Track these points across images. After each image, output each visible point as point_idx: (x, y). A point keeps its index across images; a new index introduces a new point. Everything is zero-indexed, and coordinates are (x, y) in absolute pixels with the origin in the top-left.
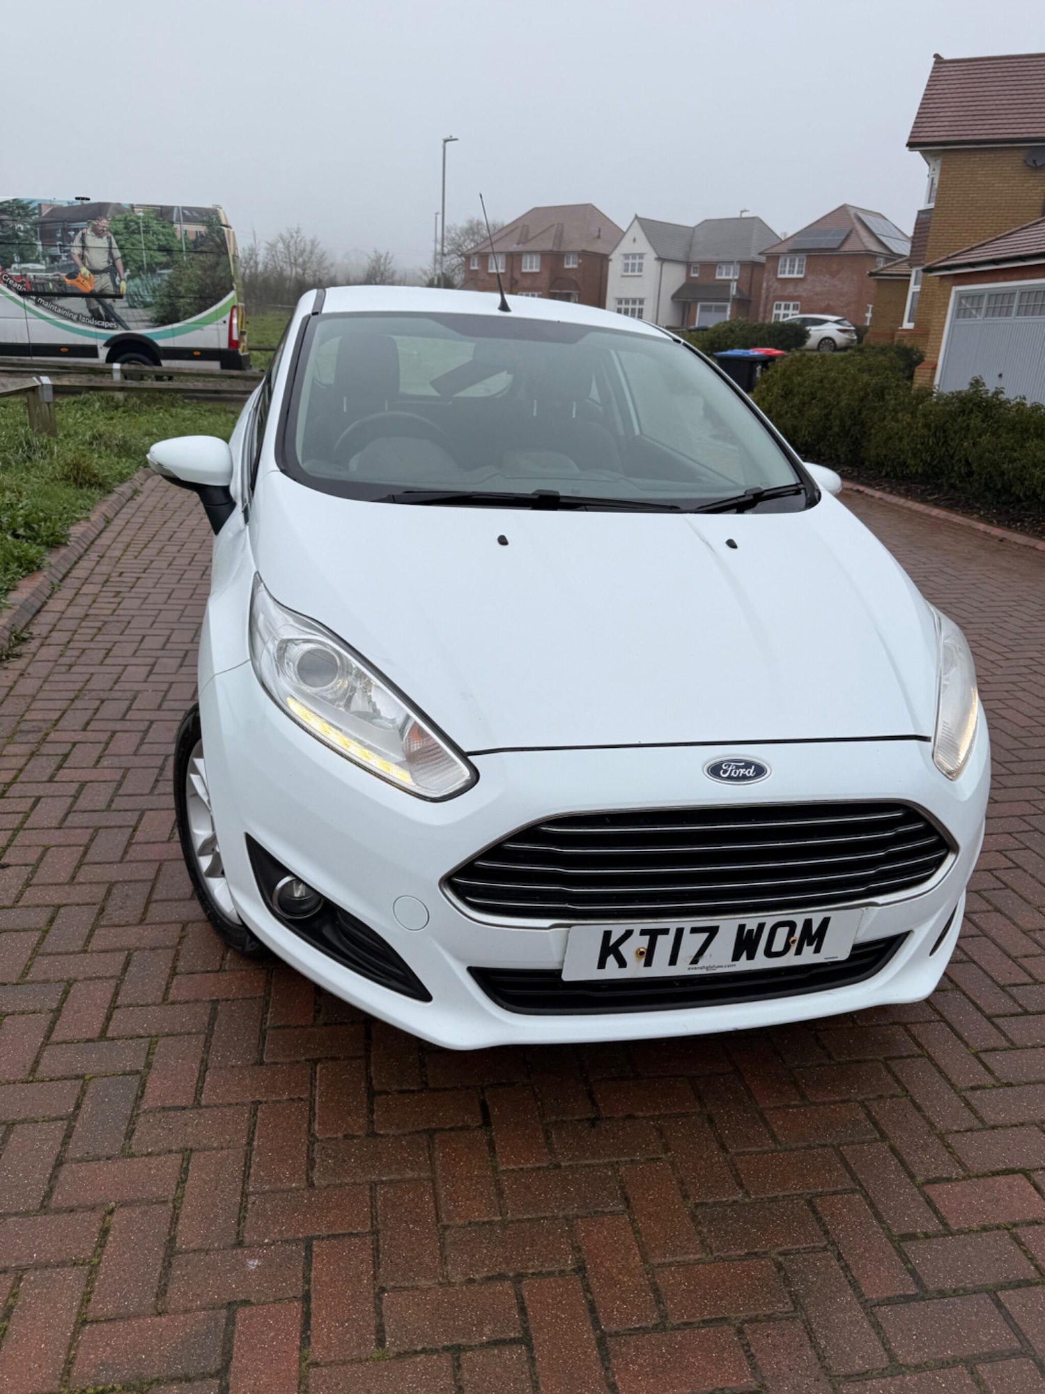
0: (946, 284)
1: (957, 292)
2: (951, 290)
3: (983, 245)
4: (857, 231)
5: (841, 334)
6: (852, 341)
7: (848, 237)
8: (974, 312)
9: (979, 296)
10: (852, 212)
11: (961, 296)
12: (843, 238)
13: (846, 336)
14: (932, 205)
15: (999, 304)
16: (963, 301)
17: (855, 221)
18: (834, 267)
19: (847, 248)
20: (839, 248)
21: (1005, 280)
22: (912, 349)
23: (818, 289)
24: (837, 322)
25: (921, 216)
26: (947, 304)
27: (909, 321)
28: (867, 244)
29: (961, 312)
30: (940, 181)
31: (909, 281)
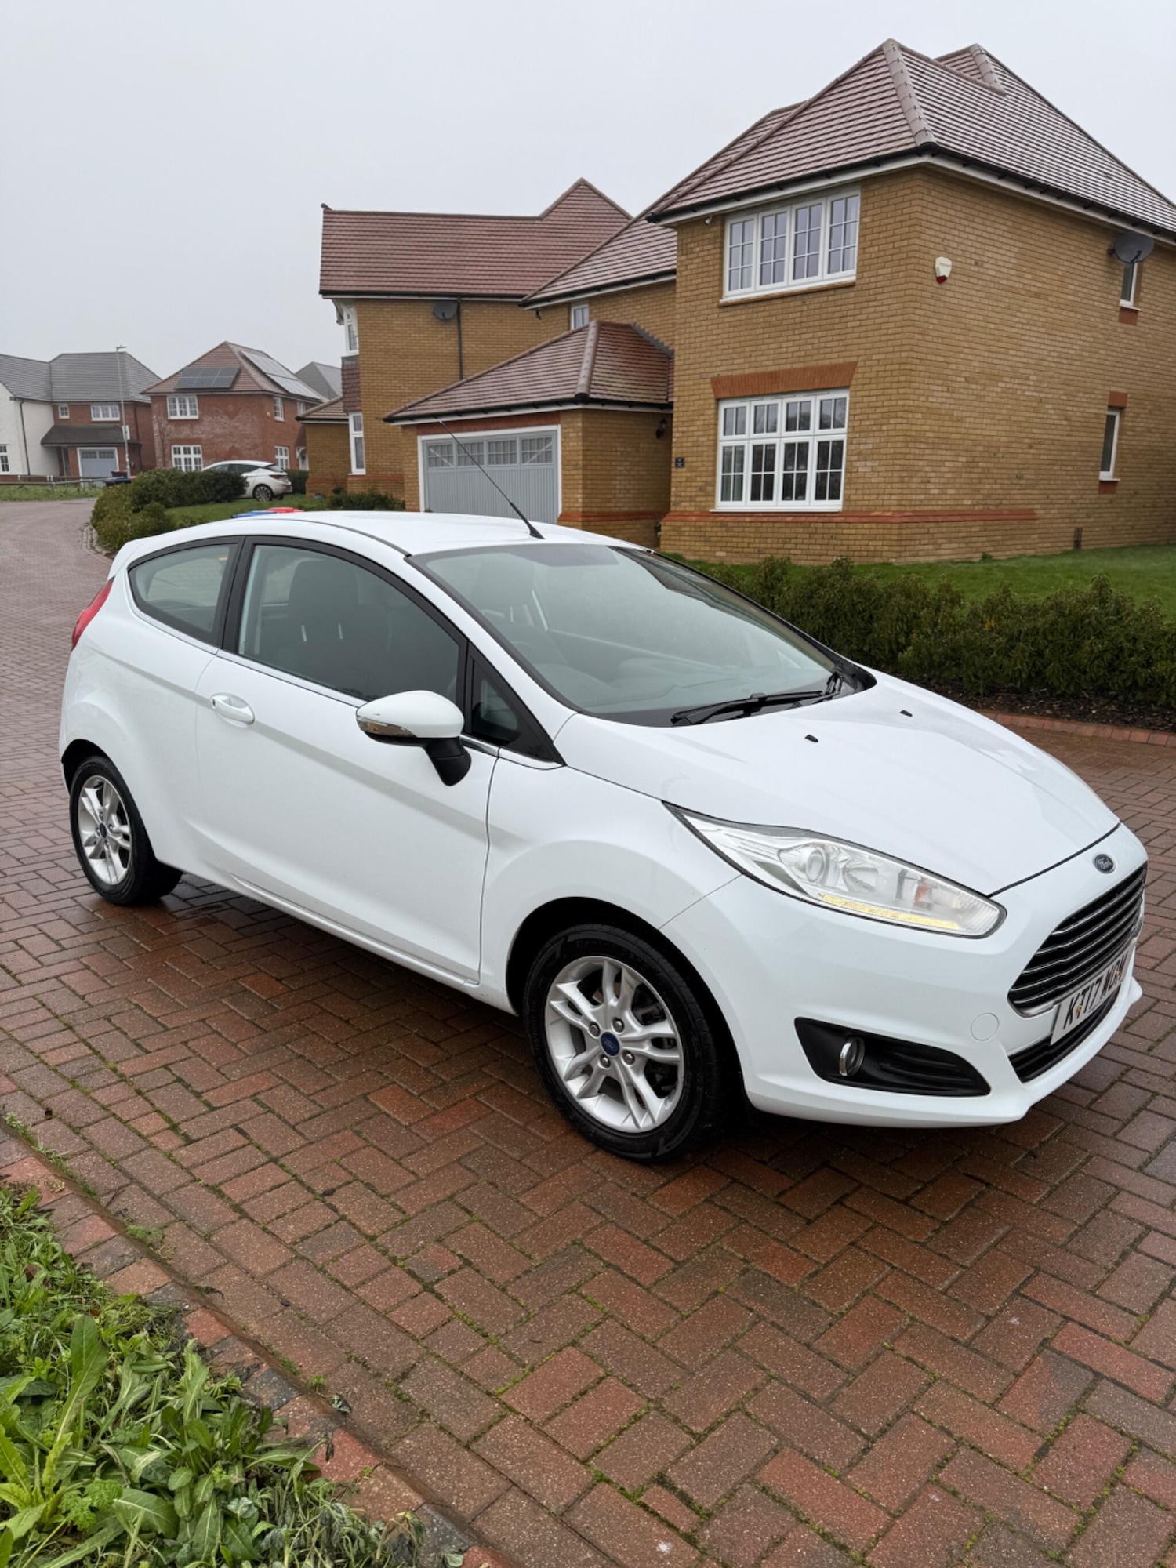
0: (410, 433)
1: (423, 441)
2: (416, 440)
3: (436, 396)
4: (246, 371)
5: (275, 480)
6: (288, 486)
7: (238, 376)
8: (445, 461)
9: (445, 447)
10: (236, 350)
11: (429, 446)
12: (233, 377)
13: (280, 482)
14: (356, 352)
15: (470, 454)
16: (432, 451)
17: (241, 359)
18: (231, 408)
19: (239, 387)
20: (232, 387)
21: (470, 431)
22: (386, 498)
23: (219, 431)
24: (267, 468)
25: (346, 363)
26: (416, 453)
27: (359, 466)
28: (261, 384)
29: (432, 461)
30: (360, 330)
31: (348, 425)
